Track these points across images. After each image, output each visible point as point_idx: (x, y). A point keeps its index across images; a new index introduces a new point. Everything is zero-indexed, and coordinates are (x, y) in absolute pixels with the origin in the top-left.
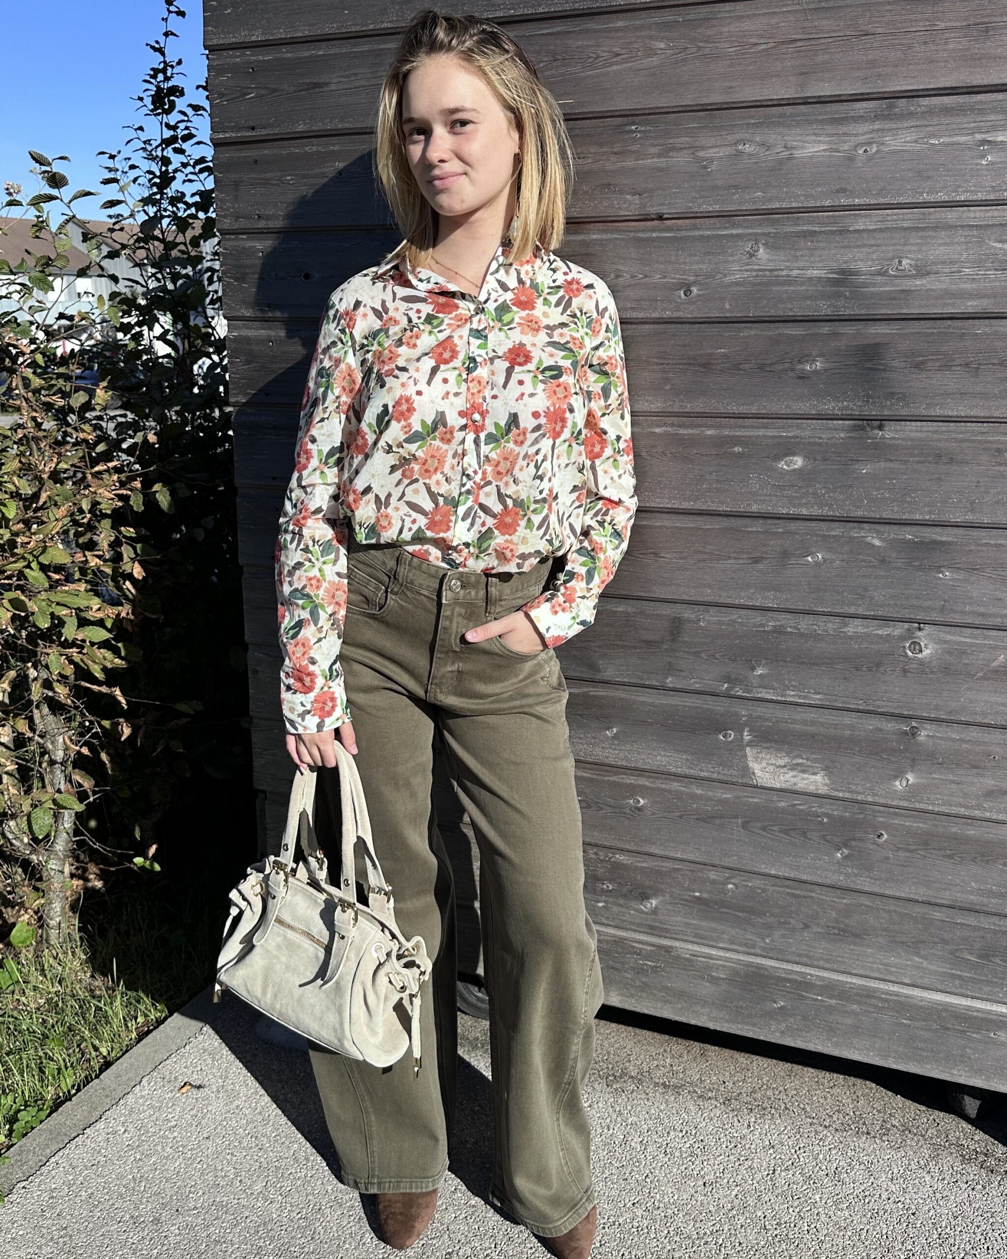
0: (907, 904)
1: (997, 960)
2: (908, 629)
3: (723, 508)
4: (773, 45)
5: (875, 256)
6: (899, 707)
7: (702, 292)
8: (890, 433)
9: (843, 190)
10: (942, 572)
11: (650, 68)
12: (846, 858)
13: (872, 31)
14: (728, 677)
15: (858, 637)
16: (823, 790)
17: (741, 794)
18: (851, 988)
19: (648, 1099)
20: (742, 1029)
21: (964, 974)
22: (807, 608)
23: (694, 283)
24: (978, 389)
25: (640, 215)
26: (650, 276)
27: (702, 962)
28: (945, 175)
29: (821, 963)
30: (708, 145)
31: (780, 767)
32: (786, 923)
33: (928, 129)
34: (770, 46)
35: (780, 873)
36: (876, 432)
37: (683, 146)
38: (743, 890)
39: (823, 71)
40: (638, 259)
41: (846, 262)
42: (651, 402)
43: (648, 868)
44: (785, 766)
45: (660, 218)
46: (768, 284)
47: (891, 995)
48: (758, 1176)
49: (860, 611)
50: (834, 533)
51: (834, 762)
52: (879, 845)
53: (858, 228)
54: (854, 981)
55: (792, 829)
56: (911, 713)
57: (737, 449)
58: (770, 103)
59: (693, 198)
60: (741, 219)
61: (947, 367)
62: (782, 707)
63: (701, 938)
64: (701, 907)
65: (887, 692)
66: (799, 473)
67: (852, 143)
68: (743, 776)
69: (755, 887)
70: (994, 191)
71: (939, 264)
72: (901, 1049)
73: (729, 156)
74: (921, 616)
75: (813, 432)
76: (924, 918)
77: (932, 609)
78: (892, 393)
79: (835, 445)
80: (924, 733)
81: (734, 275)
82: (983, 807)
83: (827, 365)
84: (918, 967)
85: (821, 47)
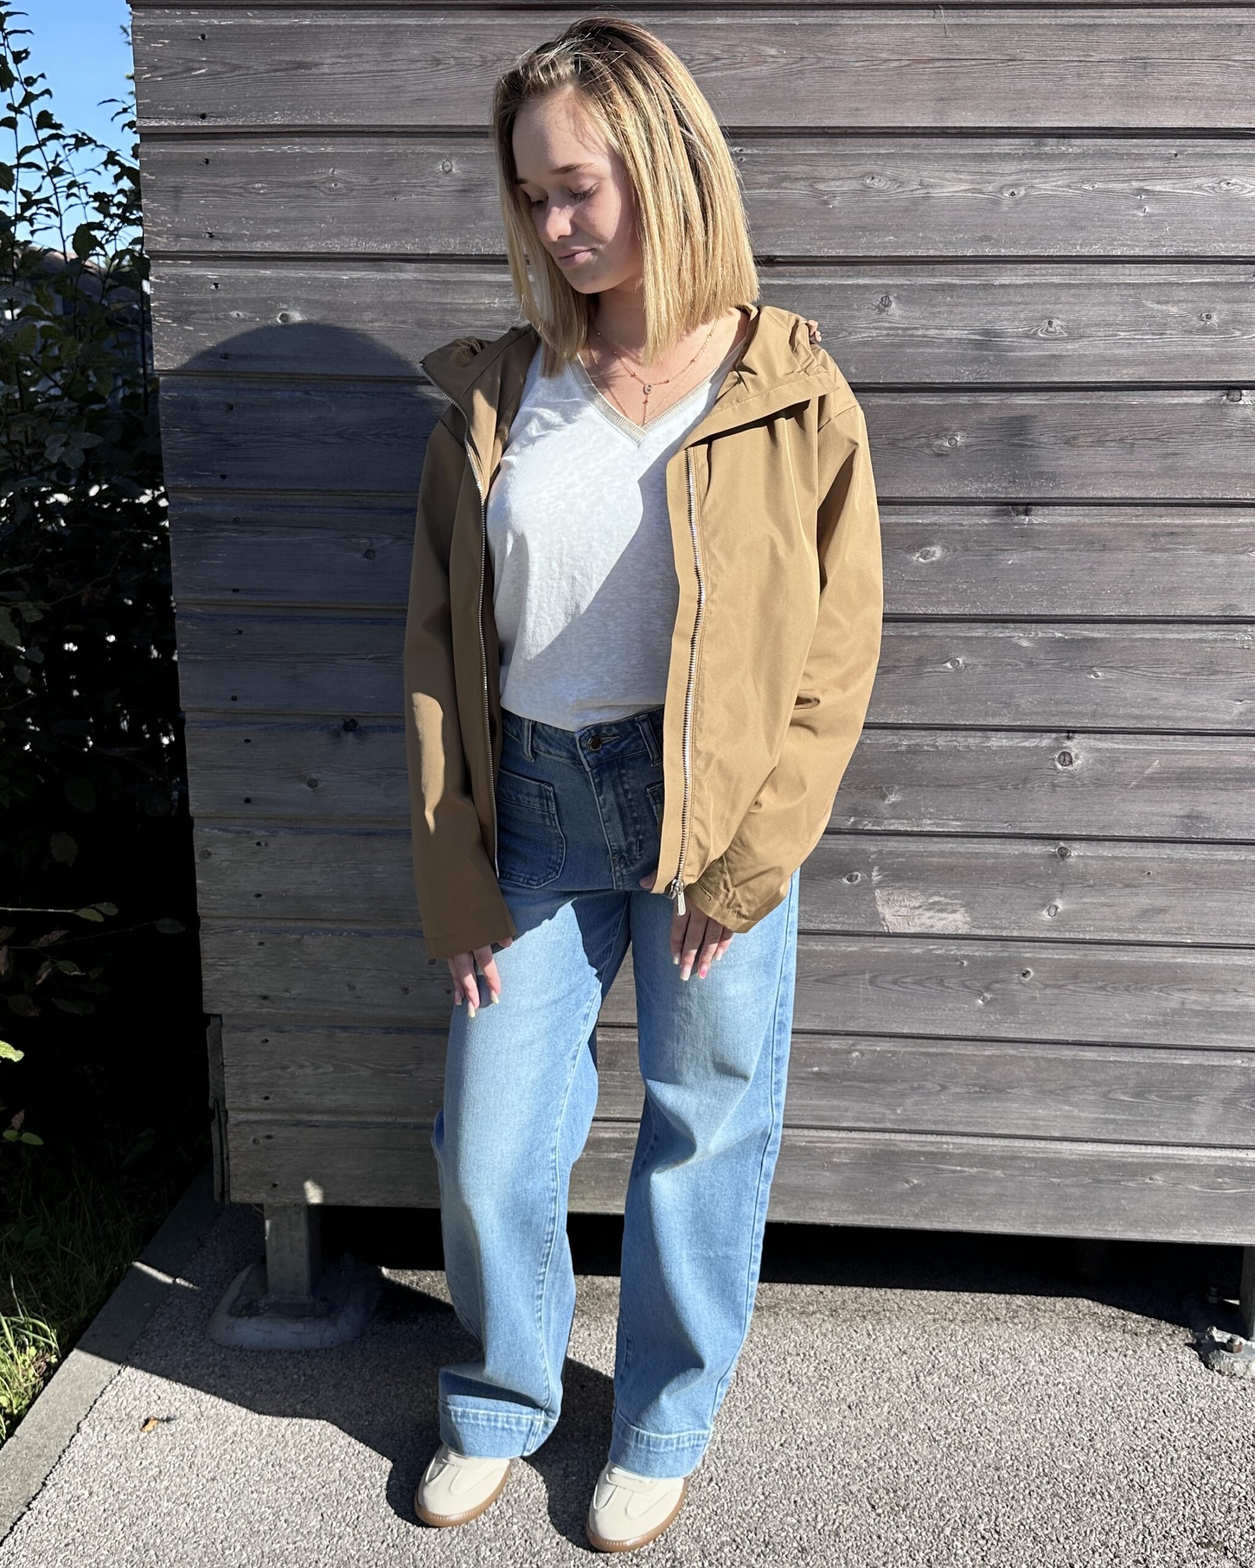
0: (1055, 1047)
1: (1153, 1097)
2: (1056, 739)
4: (907, 63)
5: (1022, 316)
6: (1047, 827)
8: (1038, 518)
9: (986, 238)
10: (1094, 673)
11: (759, 79)
12: (988, 1003)
13: (1019, 57)
14: (854, 809)
15: (1004, 751)
16: (963, 930)
17: (869, 945)
18: (992, 1152)
20: (869, 1220)
21: (1118, 1117)
22: (947, 722)
24: (1135, 466)
27: (822, 1148)
28: (1100, 226)
29: (961, 1129)
30: (830, 176)
31: (915, 908)
32: (920, 1087)
33: (1082, 172)
34: (904, 63)
35: (914, 1031)
36: (1023, 517)
37: (799, 176)
38: (868, 1056)
39: (965, 98)
41: (989, 322)
44: (920, 907)
45: (771, 261)
46: (900, 345)
47: (1038, 1153)
48: (903, 1387)
49: (1006, 722)
50: (976, 635)
51: (975, 896)
52: (1024, 985)
53: (1003, 282)
54: (997, 1143)
55: (927, 979)
56: (1060, 832)
58: (904, 131)
59: (812, 238)
60: (868, 268)
61: (1100, 442)
62: (916, 838)
63: (820, 1120)
64: (820, 1083)
65: (1034, 811)
66: (938, 565)
67: (997, 184)
68: (872, 924)
69: (885, 1052)
70: (1152, 246)
71: (1092, 326)
72: (1050, 1213)
73: (855, 192)
74: (1071, 723)
75: (952, 518)
76: (1073, 1060)
77: (1083, 715)
78: (1041, 473)
79: (977, 533)
80: (1074, 853)
81: (860, 332)
82: (1137, 929)
83: (969, 440)
84: (1068, 1117)
85: (962, 70)
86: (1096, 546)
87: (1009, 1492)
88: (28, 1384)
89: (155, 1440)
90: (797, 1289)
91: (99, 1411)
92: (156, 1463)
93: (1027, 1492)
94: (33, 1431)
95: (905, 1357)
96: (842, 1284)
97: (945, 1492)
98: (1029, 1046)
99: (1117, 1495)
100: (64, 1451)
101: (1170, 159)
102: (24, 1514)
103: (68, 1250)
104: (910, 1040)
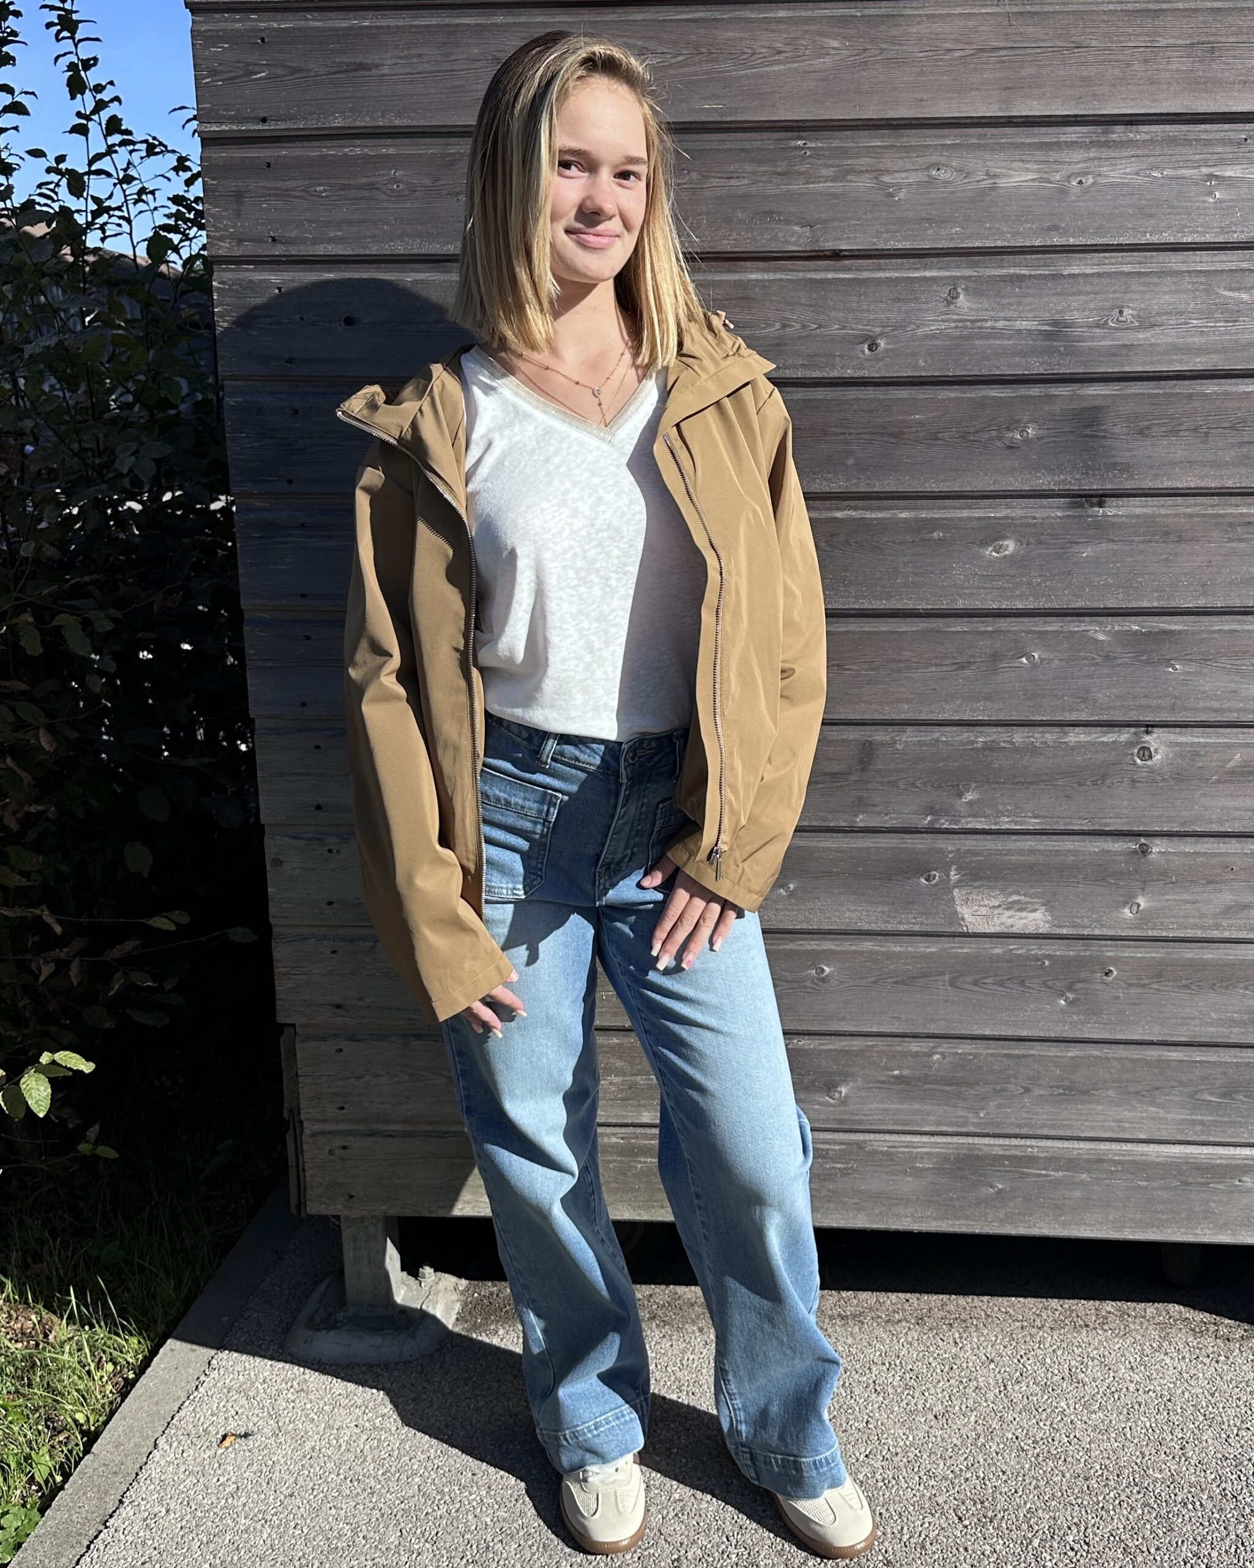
0: (1140, 1047)
1: (1241, 1097)
2: (1135, 733)
3: (921, 606)
4: (972, 52)
5: (1092, 305)
6: (1128, 823)
7: (891, 346)
8: (1112, 509)
9: (1055, 228)
10: (1172, 666)
11: (821, 71)
12: (1071, 1003)
13: (1085, 44)
14: (931, 808)
15: (1082, 747)
16: (1044, 929)
17: (947, 946)
18: (1077, 1155)
20: (953, 1225)
21: (1204, 1118)
22: (1023, 718)
23: (881, 335)
24: (1209, 455)
25: (811, 252)
26: (826, 326)
27: (904, 1153)
28: (1170, 214)
29: (1045, 1132)
30: (894, 168)
31: (994, 907)
32: (999, 1091)
33: (1150, 159)
34: (968, 53)
35: (996, 1033)
36: (1097, 509)
37: (864, 169)
38: (949, 1059)
39: (1030, 87)
40: (810, 305)
41: (1059, 312)
42: (830, 480)
43: (836, 1050)
44: (999, 906)
45: (837, 255)
46: (970, 337)
47: (1124, 1155)
48: (990, 1396)
49: (1083, 717)
50: (1051, 629)
51: (1055, 894)
52: (1107, 984)
53: (1073, 272)
54: (1081, 1146)
55: (1008, 979)
56: (1141, 828)
57: (937, 535)
58: (969, 121)
59: (878, 232)
60: (935, 260)
61: (1174, 432)
62: (994, 837)
63: (902, 1125)
64: (900, 1087)
65: (1114, 807)
66: (1011, 560)
67: (1064, 173)
68: (951, 924)
69: (965, 1054)
70: (1222, 233)
71: (1164, 314)
72: (1138, 1216)
73: (919, 183)
74: (1150, 717)
75: (1025, 511)
76: (1159, 1061)
77: (1161, 708)
78: (1116, 463)
79: (1051, 526)
80: (1155, 850)
81: (928, 326)
82: (1221, 925)
83: (1041, 432)
84: (1154, 1118)
85: (1027, 58)
86: (1172, 537)
87: (1098, 1503)
88: (106, 1400)
89: (233, 1456)
90: (882, 1296)
91: (177, 1428)
92: (234, 1479)
93: (1117, 1502)
94: (110, 1447)
95: (992, 1366)
96: (928, 1292)
97: (1034, 1503)
98: (1113, 1046)
99: (1209, 1505)
100: (141, 1468)
101: (1240, 144)
102: (100, 1532)
103: (146, 1264)
104: (991, 1042)
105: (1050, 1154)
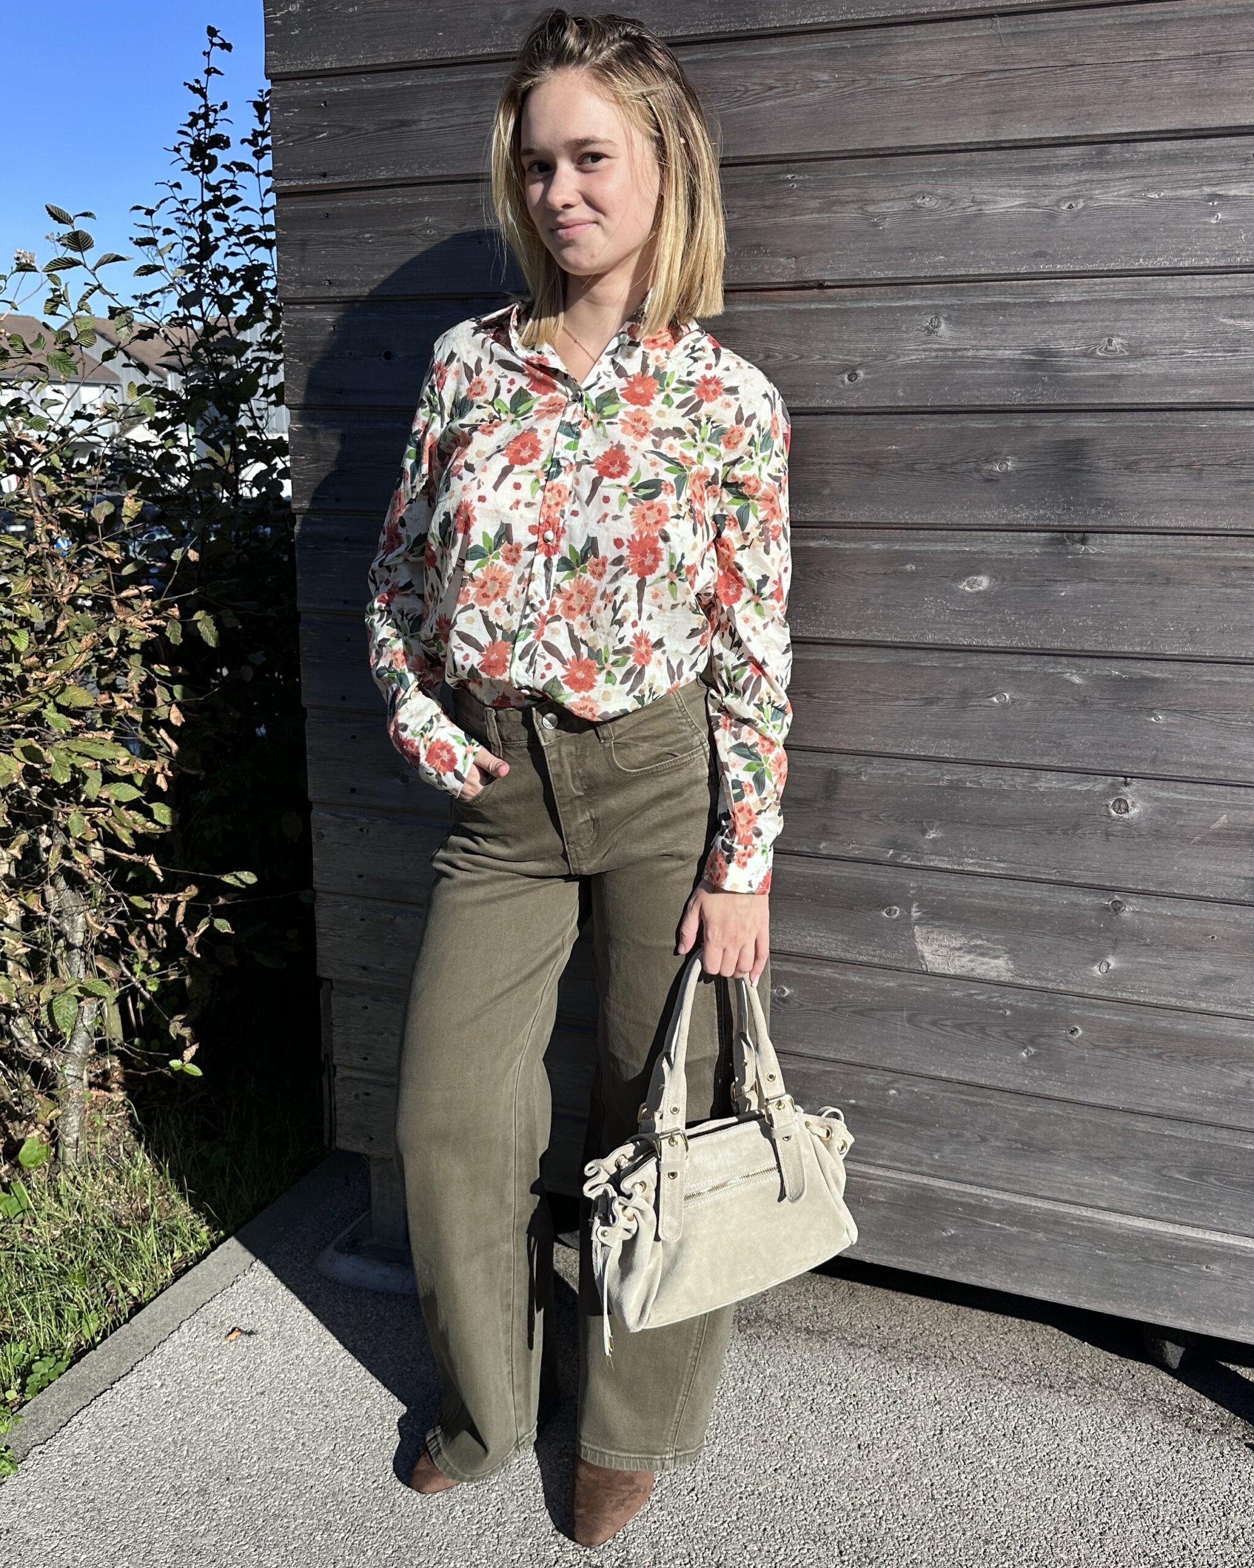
0: (1104, 1112)
1: (1212, 1180)
2: (1112, 784)
3: (891, 638)
4: (960, 77)
5: (1079, 334)
6: (1100, 877)
7: (870, 376)
8: (1094, 547)
9: (1041, 254)
10: (1155, 716)
11: (810, 105)
12: (1032, 1057)
13: (1080, 61)
14: (894, 842)
15: (1052, 794)
16: (1006, 977)
17: (908, 982)
18: (1035, 1213)
19: (789, 1347)
20: (904, 1265)
21: (1172, 1196)
22: (991, 758)
23: (861, 365)
24: (1202, 494)
25: (795, 282)
26: (807, 357)
27: (858, 1182)
28: (1166, 237)
29: (1000, 1184)
30: (880, 198)
31: (955, 949)
32: (959, 1135)
33: (1145, 181)
34: (956, 78)
35: (952, 1076)
36: (1078, 546)
37: (850, 199)
38: (907, 1097)
39: (1020, 110)
40: (793, 336)
41: (1043, 342)
42: (805, 510)
43: (794, 1070)
44: (960, 949)
45: (821, 286)
46: (950, 367)
47: (1083, 1221)
49: (1055, 762)
50: (1026, 669)
51: (1019, 943)
52: (1072, 1043)
53: (1060, 299)
54: (1039, 1204)
55: (967, 1024)
56: (1114, 884)
57: (910, 567)
58: (956, 148)
59: (861, 262)
60: (916, 290)
61: (1165, 468)
62: (958, 877)
63: (856, 1154)
64: (856, 1117)
65: (1085, 859)
66: (984, 595)
67: (1054, 197)
68: (910, 960)
69: (922, 1093)
70: (1224, 256)
71: (1156, 343)
72: (1095, 1286)
73: (905, 212)
74: (1128, 768)
75: (1001, 547)
76: (1124, 1129)
77: (1138, 761)
78: (1098, 500)
79: (1028, 562)
80: (1129, 908)
81: (909, 355)
82: (1198, 996)
83: (1020, 465)
84: (1116, 1188)
85: (1018, 80)
86: (1159, 580)
89: (232, 1349)
91: (201, 1315)
94: (144, 1321)
98: (1076, 1107)
100: (160, 1343)
101: (1248, 160)
104: (949, 1085)
105: (1006, 1207)
